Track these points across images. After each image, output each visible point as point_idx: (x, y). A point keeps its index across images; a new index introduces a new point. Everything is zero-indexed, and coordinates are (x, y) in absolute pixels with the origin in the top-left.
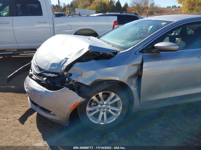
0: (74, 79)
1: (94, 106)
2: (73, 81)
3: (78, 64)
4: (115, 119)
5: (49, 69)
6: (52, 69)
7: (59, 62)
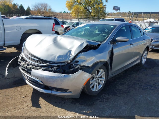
0: (81, 64)
1: (92, 80)
2: (80, 65)
3: (82, 54)
4: (102, 86)
5: (57, 60)
6: (60, 60)
7: (66, 54)
